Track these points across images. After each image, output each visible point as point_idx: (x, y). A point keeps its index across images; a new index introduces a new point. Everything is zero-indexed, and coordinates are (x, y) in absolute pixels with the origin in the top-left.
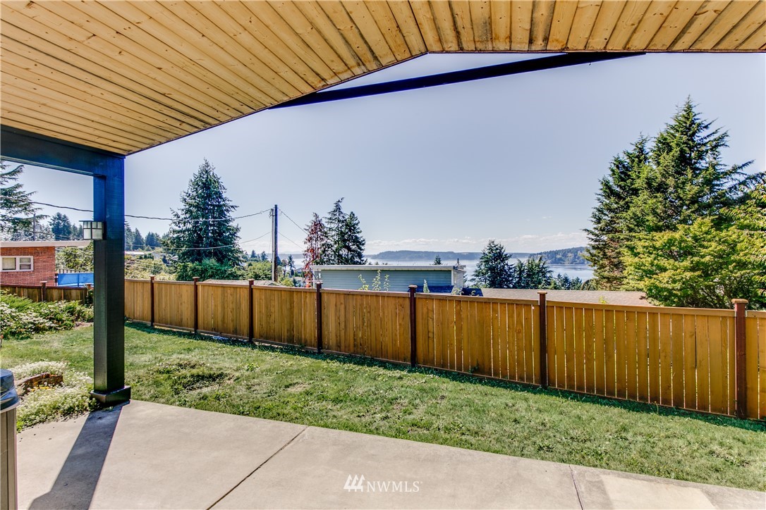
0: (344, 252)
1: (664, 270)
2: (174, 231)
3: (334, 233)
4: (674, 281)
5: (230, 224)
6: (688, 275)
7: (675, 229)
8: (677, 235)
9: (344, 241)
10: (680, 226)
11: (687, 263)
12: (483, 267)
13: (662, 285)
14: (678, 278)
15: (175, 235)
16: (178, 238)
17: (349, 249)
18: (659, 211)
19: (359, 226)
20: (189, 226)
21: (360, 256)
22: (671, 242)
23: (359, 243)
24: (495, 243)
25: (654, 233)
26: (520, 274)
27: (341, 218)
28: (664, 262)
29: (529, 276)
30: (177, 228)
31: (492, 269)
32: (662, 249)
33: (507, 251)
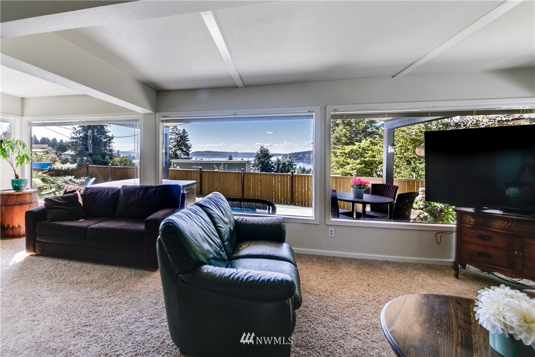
0: (179, 152)
1: (349, 164)
2: (74, 138)
3: (173, 141)
4: (353, 169)
5: (108, 134)
6: (359, 166)
7: (355, 145)
8: (355, 147)
9: (179, 146)
10: (356, 143)
11: (358, 161)
12: (256, 162)
13: (347, 172)
14: (354, 168)
15: (74, 141)
16: (75, 142)
17: (182, 150)
18: (347, 135)
19: (188, 137)
20: (82, 135)
21: (188, 154)
22: (352, 151)
23: (188, 147)
24: (264, 148)
25: (345, 146)
26: (278, 166)
27: (177, 132)
28: (349, 160)
29: (283, 167)
30: (75, 136)
31: (262, 163)
32: (348, 154)
33: (271, 152)
